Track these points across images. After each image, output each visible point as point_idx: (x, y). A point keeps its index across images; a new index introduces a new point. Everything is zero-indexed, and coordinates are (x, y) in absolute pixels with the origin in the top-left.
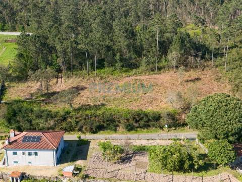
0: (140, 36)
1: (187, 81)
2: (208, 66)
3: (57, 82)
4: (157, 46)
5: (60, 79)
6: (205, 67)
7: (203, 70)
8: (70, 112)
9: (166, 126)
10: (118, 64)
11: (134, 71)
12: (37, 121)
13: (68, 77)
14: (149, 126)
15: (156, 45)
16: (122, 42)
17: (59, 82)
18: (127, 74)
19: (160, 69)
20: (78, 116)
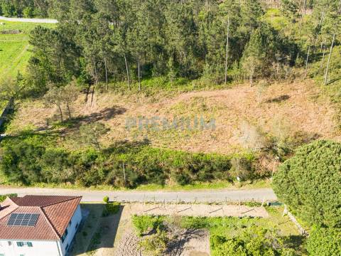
0: (203, 29)
1: (270, 101)
2: (299, 76)
3: (86, 100)
4: (227, 46)
5: (90, 95)
6: (294, 76)
7: (292, 82)
8: (97, 156)
9: (238, 179)
10: (171, 74)
11: (194, 82)
12: (48, 169)
13: (102, 92)
14: (212, 177)
15: (225, 44)
16: (176, 41)
17: (89, 100)
18: (184, 87)
19: (230, 80)
20: (107, 162)
